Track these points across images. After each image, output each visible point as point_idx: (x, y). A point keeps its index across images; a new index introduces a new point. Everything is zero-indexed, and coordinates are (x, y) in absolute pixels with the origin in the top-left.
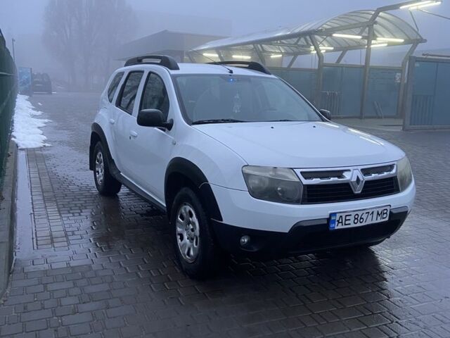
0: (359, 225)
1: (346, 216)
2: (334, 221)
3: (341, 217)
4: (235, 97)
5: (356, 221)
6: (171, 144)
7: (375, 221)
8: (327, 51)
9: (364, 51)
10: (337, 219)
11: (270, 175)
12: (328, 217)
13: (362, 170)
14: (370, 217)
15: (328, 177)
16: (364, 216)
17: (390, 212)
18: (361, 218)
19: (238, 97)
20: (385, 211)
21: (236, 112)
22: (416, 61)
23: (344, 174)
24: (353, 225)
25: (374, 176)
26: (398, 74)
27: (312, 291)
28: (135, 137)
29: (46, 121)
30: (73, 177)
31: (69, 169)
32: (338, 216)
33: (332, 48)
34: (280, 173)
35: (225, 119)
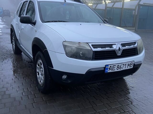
0: (119, 70)
1: (113, 66)
2: (107, 69)
3: (111, 66)
4: (67, 12)
5: (118, 68)
6: (35, 31)
7: (126, 68)
8: (109, 3)
9: (122, 3)
10: (109, 67)
11: (77, 46)
12: (105, 67)
13: (122, 44)
14: (125, 66)
15: (105, 47)
16: (122, 66)
17: (134, 64)
18: (120, 67)
19: (68, 12)
20: (132, 64)
21: (67, 19)
22: (141, 6)
23: (113, 46)
24: (116, 70)
25: (127, 47)
26: (134, 11)
27: (97, 100)
28: (23, 29)
29: (4, 26)
30: (6, 46)
31: (6, 43)
32: (109, 66)
33: (110, 2)
34: (81, 45)
35: (60, 20)
